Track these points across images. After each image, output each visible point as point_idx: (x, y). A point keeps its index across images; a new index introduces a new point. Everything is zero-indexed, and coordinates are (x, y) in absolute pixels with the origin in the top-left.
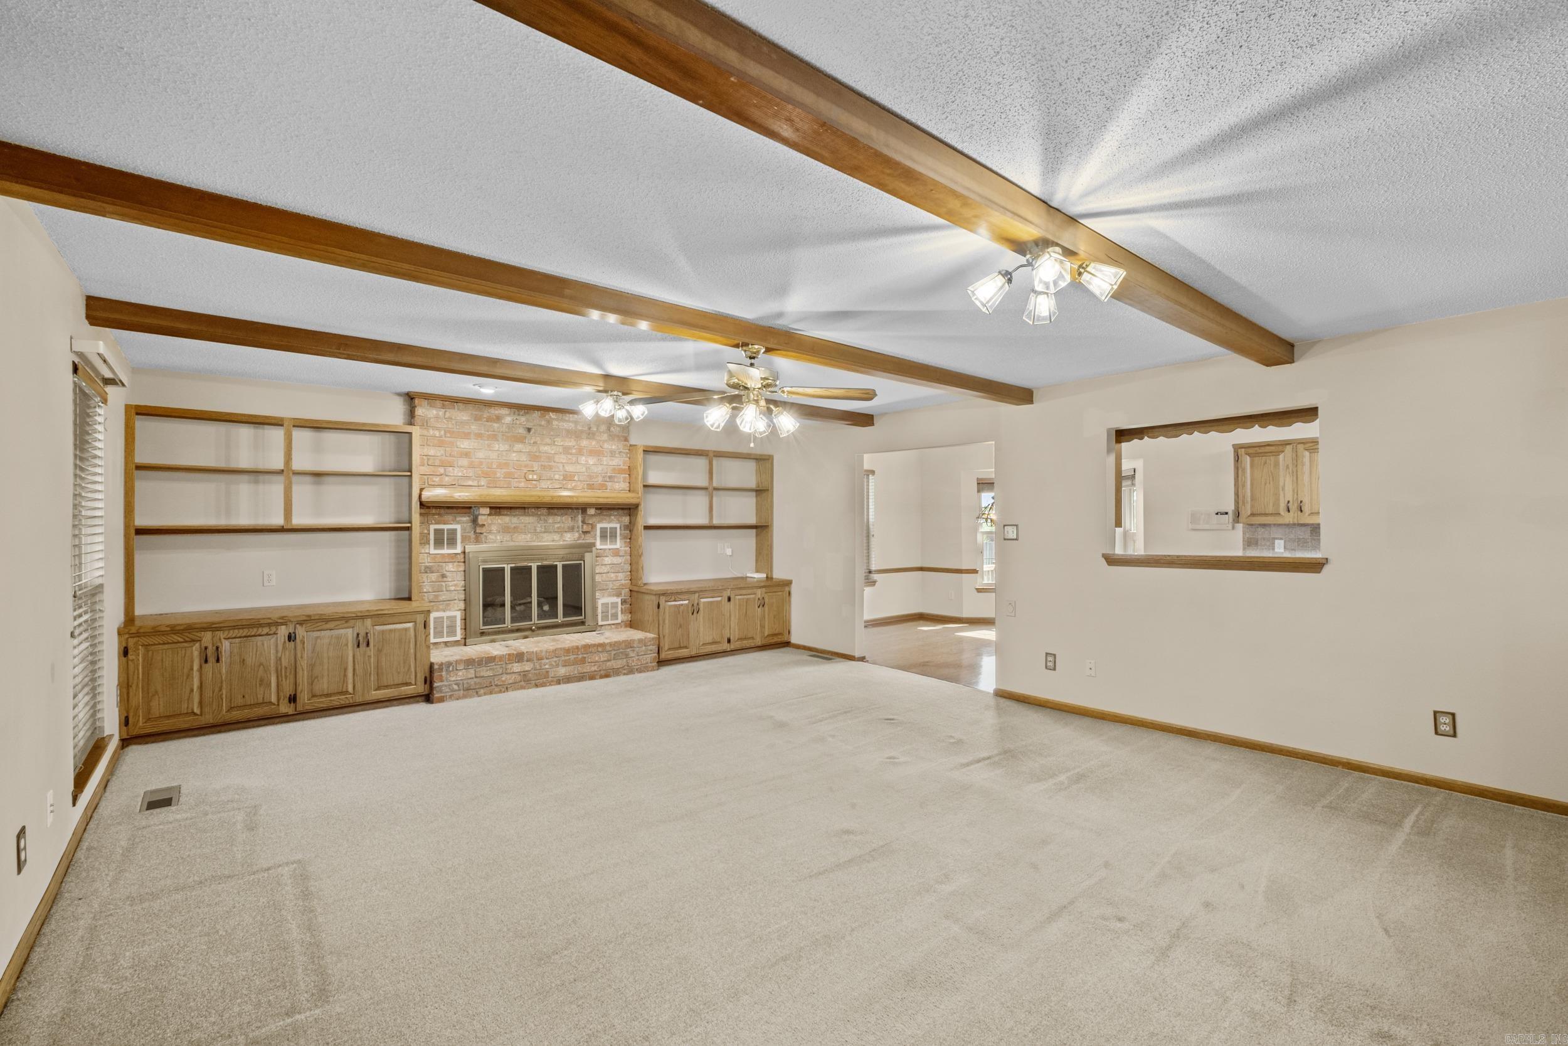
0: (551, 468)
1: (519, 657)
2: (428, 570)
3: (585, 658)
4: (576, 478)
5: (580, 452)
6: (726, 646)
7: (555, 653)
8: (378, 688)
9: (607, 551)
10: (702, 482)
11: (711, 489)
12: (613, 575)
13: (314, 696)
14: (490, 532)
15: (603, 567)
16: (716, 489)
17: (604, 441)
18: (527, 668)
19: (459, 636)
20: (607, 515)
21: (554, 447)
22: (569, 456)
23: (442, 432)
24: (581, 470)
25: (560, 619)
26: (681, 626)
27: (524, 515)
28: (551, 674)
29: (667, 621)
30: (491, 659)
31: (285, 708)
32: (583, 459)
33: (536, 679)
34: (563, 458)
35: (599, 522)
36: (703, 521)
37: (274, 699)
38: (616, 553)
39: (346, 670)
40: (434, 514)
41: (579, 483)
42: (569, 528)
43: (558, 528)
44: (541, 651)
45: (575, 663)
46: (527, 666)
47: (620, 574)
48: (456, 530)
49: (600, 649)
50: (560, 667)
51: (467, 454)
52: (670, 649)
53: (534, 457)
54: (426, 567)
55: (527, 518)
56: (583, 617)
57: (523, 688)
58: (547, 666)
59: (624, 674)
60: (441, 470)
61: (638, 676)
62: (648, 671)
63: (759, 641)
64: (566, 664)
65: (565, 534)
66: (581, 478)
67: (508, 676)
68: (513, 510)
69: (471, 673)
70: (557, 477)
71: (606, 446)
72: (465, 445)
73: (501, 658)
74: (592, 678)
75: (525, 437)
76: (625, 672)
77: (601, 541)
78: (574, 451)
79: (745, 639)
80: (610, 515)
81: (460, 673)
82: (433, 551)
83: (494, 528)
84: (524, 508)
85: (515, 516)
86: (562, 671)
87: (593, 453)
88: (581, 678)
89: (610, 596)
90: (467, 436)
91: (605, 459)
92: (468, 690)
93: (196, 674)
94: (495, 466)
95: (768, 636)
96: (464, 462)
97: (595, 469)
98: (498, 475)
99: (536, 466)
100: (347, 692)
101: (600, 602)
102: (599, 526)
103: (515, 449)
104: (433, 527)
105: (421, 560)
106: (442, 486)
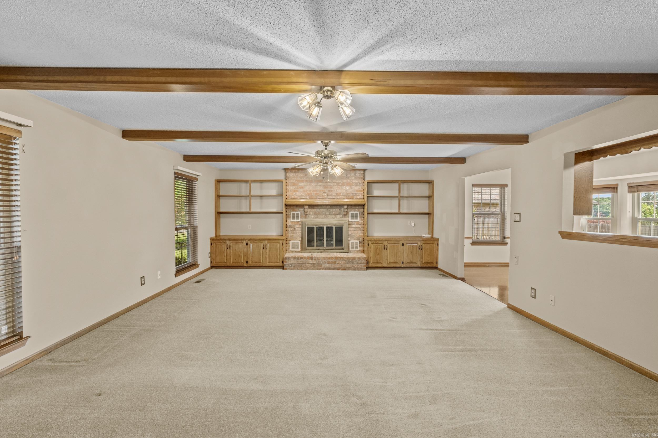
0: (331, 191)
1: (312, 258)
2: (290, 226)
3: (336, 262)
4: (341, 195)
5: (343, 184)
6: (400, 265)
7: (324, 258)
8: (269, 262)
9: (354, 222)
10: (397, 195)
11: (399, 197)
12: (356, 232)
13: (252, 262)
14: (310, 214)
15: (352, 228)
16: (401, 197)
17: (353, 180)
18: (314, 263)
19: (299, 250)
20: (354, 208)
21: (333, 183)
22: (339, 186)
23: (295, 181)
24: (343, 191)
25: (334, 247)
26: (378, 254)
27: (322, 208)
28: (323, 266)
29: (372, 252)
30: (302, 258)
31: (245, 264)
32: (344, 187)
33: (317, 267)
34: (336, 187)
35: (351, 211)
36: (397, 211)
37: (243, 261)
38: (358, 223)
39: (260, 255)
40: (292, 208)
41: (342, 196)
42: (338, 213)
43: (334, 213)
44: (319, 257)
45: (332, 263)
46: (314, 262)
47: (359, 232)
48: (299, 213)
49: (342, 259)
50: (326, 264)
51: (302, 188)
52: (373, 263)
53: (326, 187)
54: (289, 225)
55: (323, 209)
56: (343, 247)
57: (312, 269)
58: (321, 263)
59: (352, 270)
60: (294, 193)
61: (357, 271)
62: (362, 270)
63: (419, 264)
64: (328, 263)
65: (337, 216)
66: (344, 194)
67: (308, 265)
68: (318, 207)
69: (296, 261)
70: (334, 194)
71: (354, 181)
72: (302, 184)
73: (305, 258)
74: (338, 269)
75: (322, 180)
76: (352, 269)
77: (351, 218)
78: (341, 184)
79: (411, 263)
80: (355, 208)
81: (292, 261)
82: (291, 220)
83: (311, 213)
84: (322, 206)
85: (318, 209)
86: (327, 265)
87: (348, 184)
88: (334, 269)
89: (354, 240)
90: (302, 181)
91: (353, 186)
92: (295, 267)
93: (225, 252)
94: (312, 191)
95: (424, 263)
96: (302, 190)
97: (349, 191)
98: (313, 194)
99: (326, 191)
100: (260, 262)
101: (350, 242)
102: (350, 213)
103: (319, 185)
104: (292, 212)
105: (289, 223)
106: (294, 199)
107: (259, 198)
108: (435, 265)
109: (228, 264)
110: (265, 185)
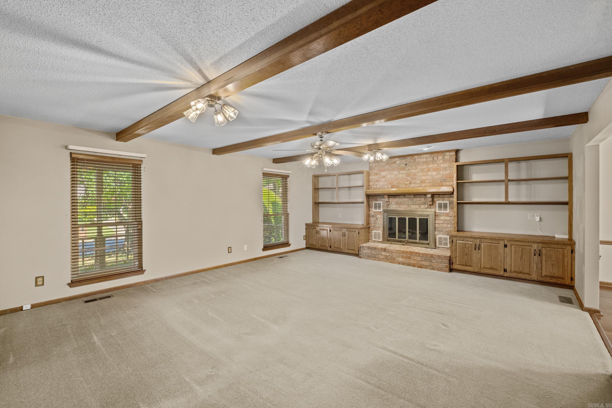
0: (415, 178)
1: (385, 250)
2: (373, 216)
3: (410, 257)
4: (427, 182)
5: (429, 170)
6: (502, 273)
7: (397, 251)
8: (348, 249)
9: (442, 214)
10: (503, 178)
11: (506, 180)
12: (445, 225)
13: (334, 247)
14: (392, 204)
15: (440, 221)
16: (509, 180)
17: (441, 164)
18: (387, 255)
19: (381, 240)
20: (443, 197)
21: (417, 170)
22: (424, 173)
23: (377, 170)
24: (429, 178)
25: (418, 241)
26: (467, 254)
27: (404, 198)
28: (396, 260)
29: (457, 250)
30: (375, 248)
31: (329, 249)
32: (430, 173)
33: (392, 260)
34: (421, 174)
35: (438, 201)
36: (503, 200)
37: (327, 246)
38: (447, 215)
39: (340, 242)
40: (375, 198)
41: (428, 184)
42: (423, 203)
43: (418, 203)
44: (392, 250)
45: (406, 257)
46: (388, 254)
47: (449, 225)
48: (380, 203)
49: (417, 255)
50: (400, 258)
51: (384, 177)
52: (459, 265)
53: (408, 175)
54: (372, 215)
55: (405, 199)
56: (428, 242)
57: (385, 261)
58: (395, 256)
59: (430, 269)
60: (377, 183)
61: (436, 271)
62: (443, 271)
63: (534, 276)
64: (402, 257)
65: (421, 206)
66: (429, 181)
67: (381, 256)
68: (400, 196)
69: (369, 251)
70: (418, 182)
71: (442, 165)
72: (383, 174)
73: (379, 248)
74: (414, 266)
75: (405, 168)
76: (430, 268)
77: (438, 209)
78: (426, 170)
79: (521, 273)
80: (445, 197)
81: (366, 250)
82: (374, 210)
83: (393, 203)
84: (404, 195)
85: (400, 198)
86: (401, 260)
87: (434, 170)
88: (409, 265)
89: (443, 234)
90: (384, 170)
91: (441, 172)
92: (369, 257)
93: (315, 236)
94: (393, 180)
95: (544, 276)
96: (383, 180)
97: (436, 177)
98: (395, 183)
99: (409, 179)
100: (340, 248)
101: (437, 237)
102: (437, 202)
103: (401, 173)
104: (374, 202)
105: (372, 213)
106: (376, 188)
107: (347, 189)
108: (568, 282)
109: (317, 247)
110: (352, 176)
